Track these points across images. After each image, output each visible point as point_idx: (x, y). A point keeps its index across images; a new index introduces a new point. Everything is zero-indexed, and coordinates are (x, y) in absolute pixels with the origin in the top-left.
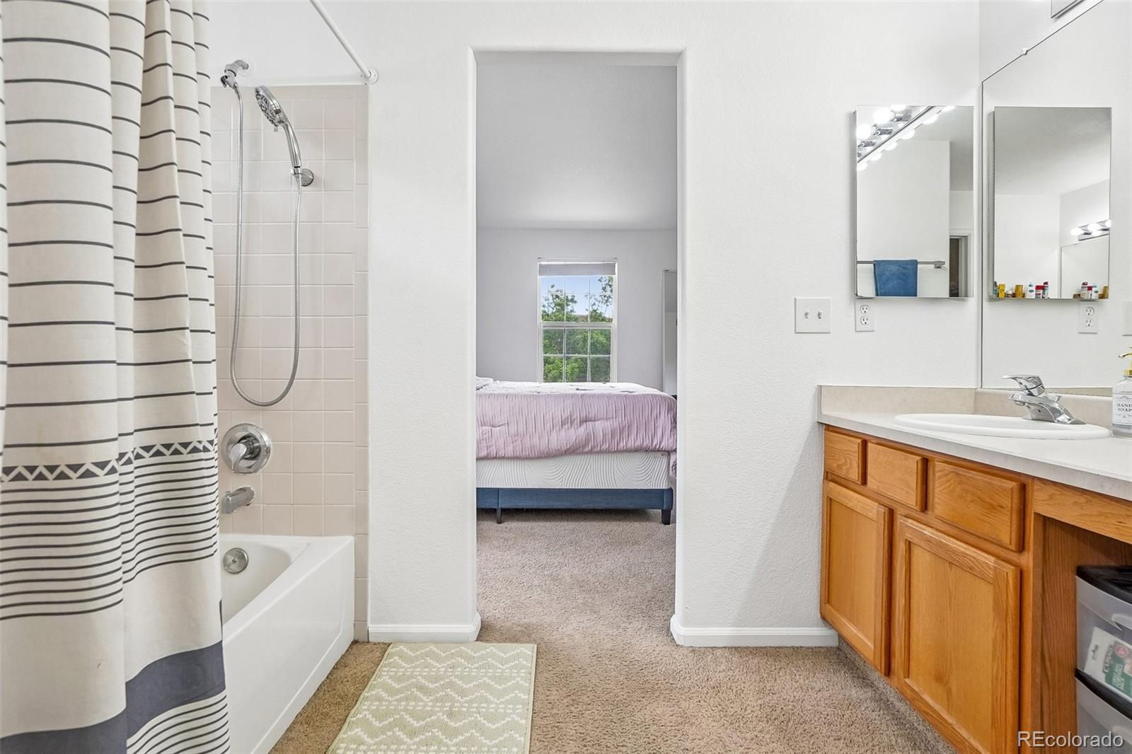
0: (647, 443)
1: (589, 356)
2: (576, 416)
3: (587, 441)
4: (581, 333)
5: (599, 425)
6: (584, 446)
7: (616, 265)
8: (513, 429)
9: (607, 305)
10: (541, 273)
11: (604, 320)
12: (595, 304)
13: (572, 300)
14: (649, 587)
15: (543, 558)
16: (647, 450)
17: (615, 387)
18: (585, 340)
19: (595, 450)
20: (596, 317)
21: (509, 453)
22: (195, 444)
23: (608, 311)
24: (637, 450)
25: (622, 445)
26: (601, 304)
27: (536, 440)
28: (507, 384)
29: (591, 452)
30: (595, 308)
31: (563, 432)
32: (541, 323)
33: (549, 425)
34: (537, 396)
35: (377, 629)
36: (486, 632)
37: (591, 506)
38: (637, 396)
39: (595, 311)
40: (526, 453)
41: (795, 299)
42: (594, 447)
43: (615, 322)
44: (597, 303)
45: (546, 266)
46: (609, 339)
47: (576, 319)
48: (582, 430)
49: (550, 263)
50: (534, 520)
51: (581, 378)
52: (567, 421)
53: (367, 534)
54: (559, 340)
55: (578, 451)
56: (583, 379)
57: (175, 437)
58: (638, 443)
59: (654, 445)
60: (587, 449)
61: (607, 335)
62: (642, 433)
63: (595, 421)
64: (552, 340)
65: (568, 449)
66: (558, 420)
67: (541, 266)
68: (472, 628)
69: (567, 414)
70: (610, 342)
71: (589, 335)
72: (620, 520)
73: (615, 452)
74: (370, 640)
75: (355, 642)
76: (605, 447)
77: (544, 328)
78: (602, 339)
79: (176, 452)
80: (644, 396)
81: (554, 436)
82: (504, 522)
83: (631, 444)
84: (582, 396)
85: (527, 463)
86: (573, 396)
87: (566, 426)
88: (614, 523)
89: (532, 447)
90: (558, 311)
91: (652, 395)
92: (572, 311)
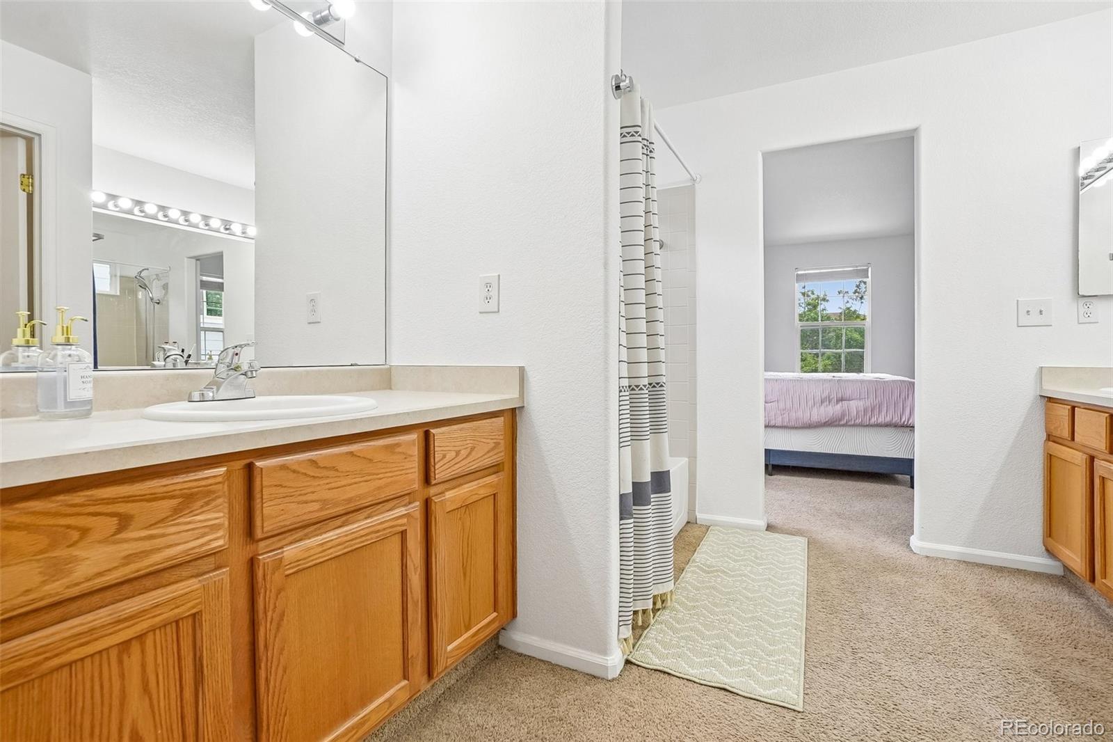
0: (896, 419)
1: (843, 351)
2: (834, 396)
3: (843, 415)
4: (834, 331)
5: (853, 404)
6: (840, 420)
7: (870, 269)
8: (782, 405)
9: (862, 303)
10: (798, 281)
11: (858, 316)
12: (848, 302)
13: (824, 300)
14: (895, 522)
15: (807, 498)
16: (896, 426)
17: (867, 375)
18: (839, 337)
19: (850, 423)
20: (850, 315)
21: (779, 423)
22: (662, 383)
23: (864, 309)
24: (887, 425)
25: (873, 421)
26: (854, 302)
27: (800, 414)
28: (772, 373)
29: (845, 425)
30: (848, 305)
31: (822, 408)
32: (798, 324)
33: (810, 403)
34: (801, 380)
35: (701, 516)
36: (770, 528)
37: (846, 468)
38: (887, 382)
39: (848, 309)
40: (792, 424)
41: (1018, 301)
42: (849, 421)
43: (869, 319)
44: (850, 301)
45: (802, 275)
46: (863, 336)
47: (828, 318)
48: (838, 407)
49: (806, 272)
50: (798, 476)
51: (837, 369)
52: (826, 400)
53: (696, 458)
54: (815, 338)
55: (836, 423)
56: (839, 371)
57: (654, 380)
58: (888, 419)
59: (902, 422)
60: (842, 423)
61: (861, 332)
62: (891, 410)
63: (849, 400)
64: (808, 339)
65: (826, 422)
66: (818, 399)
67: (797, 275)
68: (762, 524)
69: (826, 394)
70: (864, 338)
71: (844, 332)
72: (872, 482)
73: (867, 426)
74: (698, 522)
75: (688, 522)
76: (858, 421)
77: (802, 328)
78: (856, 336)
79: (654, 386)
80: (893, 381)
81: (815, 411)
82: (774, 475)
83: (881, 420)
84: (838, 380)
85: (793, 432)
86: (830, 381)
87: (825, 404)
88: (866, 483)
89: (797, 419)
90: (810, 310)
91: (900, 381)
92: (823, 310)
